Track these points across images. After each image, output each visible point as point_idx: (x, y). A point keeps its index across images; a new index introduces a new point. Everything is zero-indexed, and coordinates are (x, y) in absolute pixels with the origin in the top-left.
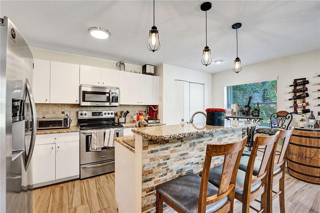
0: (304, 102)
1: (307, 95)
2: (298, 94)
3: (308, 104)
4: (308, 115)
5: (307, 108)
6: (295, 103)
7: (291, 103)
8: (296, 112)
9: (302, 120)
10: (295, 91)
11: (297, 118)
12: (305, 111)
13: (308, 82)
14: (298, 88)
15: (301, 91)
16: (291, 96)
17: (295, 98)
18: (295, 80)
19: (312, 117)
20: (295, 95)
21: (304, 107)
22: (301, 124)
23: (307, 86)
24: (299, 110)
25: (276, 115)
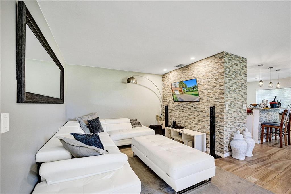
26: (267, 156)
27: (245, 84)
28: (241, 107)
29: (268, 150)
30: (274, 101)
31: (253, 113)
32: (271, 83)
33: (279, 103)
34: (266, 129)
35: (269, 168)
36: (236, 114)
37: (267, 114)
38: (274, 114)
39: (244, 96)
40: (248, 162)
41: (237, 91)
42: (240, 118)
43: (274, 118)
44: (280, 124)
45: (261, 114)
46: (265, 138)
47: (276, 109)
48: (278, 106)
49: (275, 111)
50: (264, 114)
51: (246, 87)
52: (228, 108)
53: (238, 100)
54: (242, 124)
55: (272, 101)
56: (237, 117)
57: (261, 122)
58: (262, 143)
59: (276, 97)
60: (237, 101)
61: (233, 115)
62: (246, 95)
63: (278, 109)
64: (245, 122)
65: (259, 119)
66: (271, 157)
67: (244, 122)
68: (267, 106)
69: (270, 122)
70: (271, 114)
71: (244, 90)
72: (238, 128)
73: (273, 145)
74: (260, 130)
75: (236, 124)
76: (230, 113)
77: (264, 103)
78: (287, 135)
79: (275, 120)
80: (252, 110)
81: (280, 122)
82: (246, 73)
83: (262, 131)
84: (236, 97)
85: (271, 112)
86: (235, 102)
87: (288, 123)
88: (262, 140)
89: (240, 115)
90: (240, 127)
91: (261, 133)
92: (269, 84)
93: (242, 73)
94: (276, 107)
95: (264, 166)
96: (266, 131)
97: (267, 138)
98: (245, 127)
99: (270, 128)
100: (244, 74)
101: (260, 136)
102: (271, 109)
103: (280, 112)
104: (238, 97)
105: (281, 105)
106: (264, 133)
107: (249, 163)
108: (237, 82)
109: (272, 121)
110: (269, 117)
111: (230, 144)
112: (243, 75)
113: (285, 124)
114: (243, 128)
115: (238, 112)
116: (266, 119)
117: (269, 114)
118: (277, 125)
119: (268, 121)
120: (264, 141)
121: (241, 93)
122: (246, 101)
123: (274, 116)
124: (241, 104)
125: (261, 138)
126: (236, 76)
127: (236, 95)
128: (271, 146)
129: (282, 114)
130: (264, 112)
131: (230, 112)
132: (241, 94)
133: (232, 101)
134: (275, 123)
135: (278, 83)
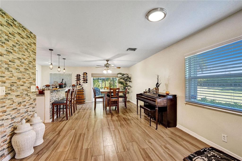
0: (79, 82)
1: (80, 80)
2: (78, 79)
3: (80, 82)
4: (80, 85)
5: (80, 83)
6: (77, 82)
7: (76, 82)
8: (77, 85)
9: (79, 87)
10: (77, 78)
11: (78, 86)
12: (80, 84)
13: (80, 76)
14: (78, 77)
15: (79, 78)
16: (76, 79)
17: (77, 80)
18: (77, 75)
19: (81, 86)
20: (77, 79)
21: (79, 83)
22: (79, 88)
23: (80, 77)
24: (78, 84)
25: (72, 86)
26: (57, 135)
27: (33, 63)
28: (29, 89)
29: (58, 127)
30: (62, 83)
31: (44, 94)
32: (59, 67)
33: (65, 84)
34: (56, 106)
35: (59, 151)
36: (22, 98)
37: (57, 94)
38: (62, 93)
39: (32, 76)
40: (37, 155)
41: (22, 69)
42: (27, 103)
43: (62, 96)
44: (66, 101)
45: (51, 95)
46: (56, 114)
47: (63, 89)
48: (64, 87)
49: (62, 91)
50: (54, 94)
51: (35, 66)
52: (5, 92)
53: (25, 80)
54: (30, 109)
55: (61, 83)
56: (23, 102)
57: (52, 101)
58: (53, 121)
59: (63, 79)
60: (22, 82)
61: (15, 101)
62: (34, 76)
63: (65, 89)
64: (35, 105)
65: (50, 99)
66: (60, 134)
67: (33, 105)
68: (56, 87)
69: (59, 100)
70: (59, 93)
71: (33, 69)
72: (25, 115)
73: (61, 119)
74: (51, 109)
75: (21, 111)
76: (9, 99)
77: (55, 84)
78: (70, 109)
79: (62, 98)
80: (44, 91)
81: (66, 99)
82: (35, 51)
83: (53, 110)
84: (21, 77)
85: (60, 91)
86: (18, 83)
87: (70, 99)
88: (53, 118)
89: (28, 99)
90: (27, 113)
91: (52, 112)
92: (58, 68)
93: (30, 50)
94: (63, 88)
95: (54, 150)
96: (56, 108)
97: (57, 114)
98: (34, 111)
99: (59, 105)
100: (33, 51)
101: (51, 115)
102: (59, 89)
103: (66, 90)
104: (24, 77)
105: (66, 85)
106: (54, 111)
107: (39, 154)
108: (22, 58)
109: (61, 99)
110: (58, 96)
111: (10, 142)
112: (30, 52)
113: (69, 100)
114: (32, 113)
115: (24, 95)
116: (56, 98)
117: (58, 94)
118: (64, 102)
119: (57, 100)
120: (55, 117)
121: (28, 72)
122: (34, 82)
123: (61, 95)
124: (29, 85)
125: (52, 116)
126: (21, 50)
127: (21, 74)
128: (60, 122)
129: (67, 92)
130: (54, 92)
131: (9, 97)
132: (27, 74)
133: (12, 81)
134: (62, 101)
135: (64, 69)
